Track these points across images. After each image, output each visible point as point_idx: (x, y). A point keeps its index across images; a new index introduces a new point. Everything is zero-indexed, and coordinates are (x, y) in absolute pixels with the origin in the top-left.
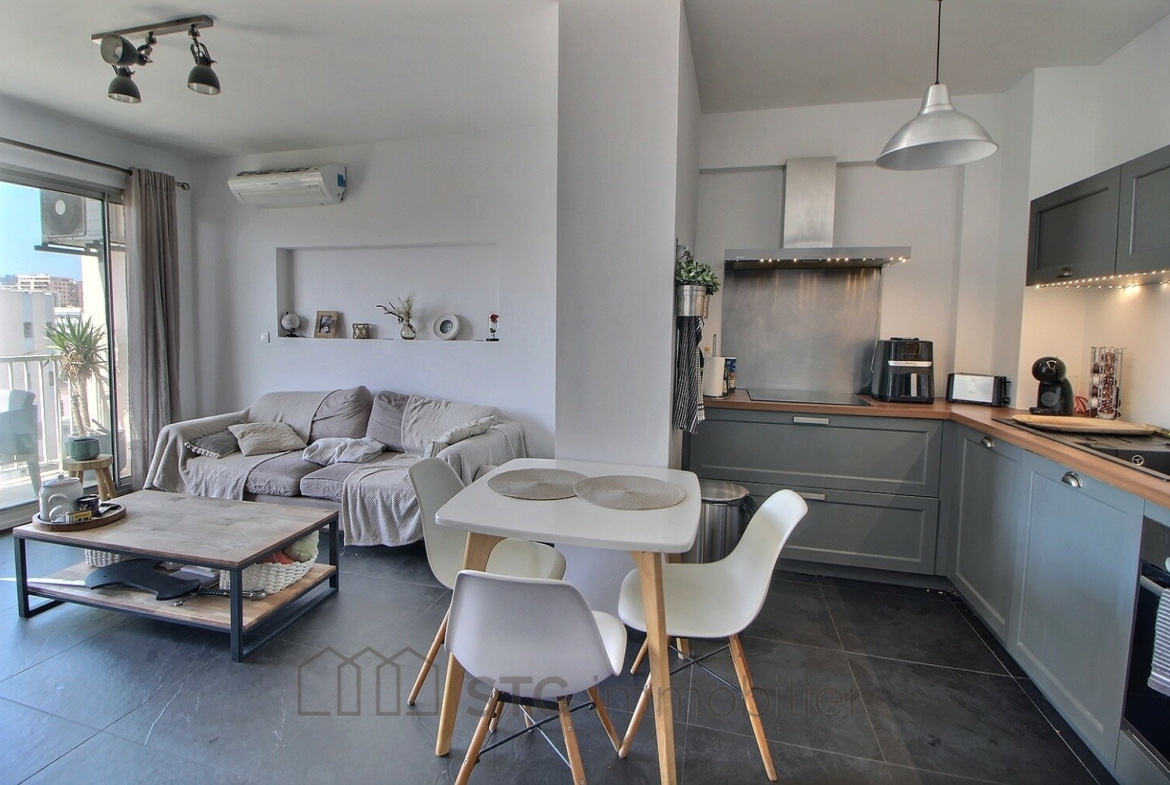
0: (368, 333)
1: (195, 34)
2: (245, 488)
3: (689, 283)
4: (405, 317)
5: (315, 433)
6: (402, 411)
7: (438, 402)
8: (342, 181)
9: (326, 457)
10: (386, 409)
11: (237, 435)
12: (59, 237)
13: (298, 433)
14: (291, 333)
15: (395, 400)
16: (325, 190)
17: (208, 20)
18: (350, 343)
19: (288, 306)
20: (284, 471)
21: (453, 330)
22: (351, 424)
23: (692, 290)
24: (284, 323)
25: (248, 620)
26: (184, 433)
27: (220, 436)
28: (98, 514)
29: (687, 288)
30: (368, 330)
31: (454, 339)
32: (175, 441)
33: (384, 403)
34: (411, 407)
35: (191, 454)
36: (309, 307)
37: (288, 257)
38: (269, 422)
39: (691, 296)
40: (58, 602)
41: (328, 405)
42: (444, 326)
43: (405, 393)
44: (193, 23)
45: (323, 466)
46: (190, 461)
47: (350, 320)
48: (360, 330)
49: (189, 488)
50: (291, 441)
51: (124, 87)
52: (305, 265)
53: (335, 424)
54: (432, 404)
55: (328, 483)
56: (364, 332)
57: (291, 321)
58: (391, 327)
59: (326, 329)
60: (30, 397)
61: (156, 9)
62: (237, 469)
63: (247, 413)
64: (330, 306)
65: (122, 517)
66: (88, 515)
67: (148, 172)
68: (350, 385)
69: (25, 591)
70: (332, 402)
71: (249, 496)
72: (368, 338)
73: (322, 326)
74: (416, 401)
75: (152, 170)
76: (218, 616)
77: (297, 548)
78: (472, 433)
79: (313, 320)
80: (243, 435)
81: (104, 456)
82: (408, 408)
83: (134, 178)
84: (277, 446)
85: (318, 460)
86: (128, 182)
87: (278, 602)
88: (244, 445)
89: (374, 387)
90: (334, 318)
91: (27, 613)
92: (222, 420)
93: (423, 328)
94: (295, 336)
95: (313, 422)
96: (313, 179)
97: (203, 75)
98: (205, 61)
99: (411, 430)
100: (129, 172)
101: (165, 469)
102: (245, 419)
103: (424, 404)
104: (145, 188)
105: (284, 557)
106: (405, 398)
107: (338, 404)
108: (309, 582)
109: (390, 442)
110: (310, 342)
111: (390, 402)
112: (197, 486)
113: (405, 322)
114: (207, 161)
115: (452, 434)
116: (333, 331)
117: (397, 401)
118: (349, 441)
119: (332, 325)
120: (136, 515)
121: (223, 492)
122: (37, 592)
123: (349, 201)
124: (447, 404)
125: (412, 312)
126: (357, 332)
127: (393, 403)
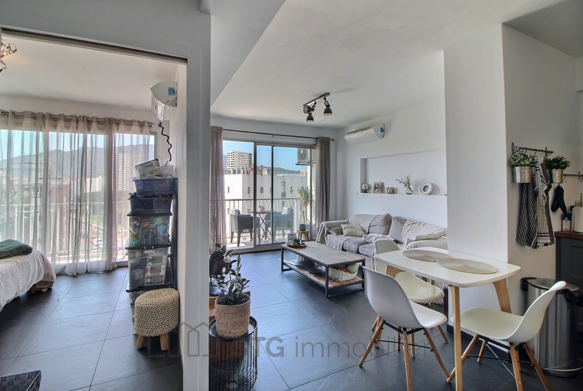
0: (393, 191)
1: (325, 99)
2: (342, 247)
3: (517, 166)
4: (407, 184)
5: (370, 231)
6: (403, 226)
7: (420, 223)
8: (382, 130)
9: (370, 240)
10: (397, 224)
11: (343, 228)
12: (301, 161)
13: (364, 230)
14: (365, 191)
15: (401, 220)
16: (375, 135)
17: (328, 94)
18: (386, 196)
19: (364, 180)
20: (355, 243)
21: (429, 190)
22: (383, 229)
23: (521, 169)
24: (363, 187)
25: (330, 286)
26: (327, 225)
27: (337, 228)
28: (299, 244)
29: (517, 169)
30: (393, 190)
31: (430, 194)
32: (324, 227)
33: (396, 221)
34: (407, 224)
35: (329, 233)
36: (372, 182)
37: (365, 161)
38: (355, 225)
39: (521, 173)
40: (291, 269)
41: (375, 220)
42: (425, 188)
43: (406, 218)
44: (324, 96)
45: (368, 243)
46: (328, 235)
47: (386, 186)
48: (390, 190)
49: (327, 244)
50: (360, 233)
51: (310, 118)
52: (371, 165)
53: (377, 228)
54: (417, 224)
55: (368, 250)
56: (391, 191)
57: (365, 187)
58: (401, 188)
59: (377, 189)
60: (292, 210)
61: (316, 95)
62: (341, 239)
63: (348, 221)
64: (379, 180)
65: (305, 247)
66: (297, 245)
67: (322, 137)
68: (384, 213)
69: (283, 264)
70: (376, 219)
71: (343, 250)
72: (393, 193)
73: (376, 189)
74: (410, 222)
75: (323, 136)
76: (322, 282)
77: (350, 268)
78: (428, 238)
79: (373, 186)
80: (345, 228)
81: (307, 230)
82: (406, 224)
83: (318, 140)
84: (355, 234)
85: (367, 241)
86: (317, 142)
87: (341, 284)
88: (344, 232)
89: (393, 215)
90: (380, 185)
91: (283, 270)
92: (339, 222)
93: (416, 189)
94: (366, 192)
95: (370, 227)
96: (371, 130)
97: (328, 111)
98: (328, 106)
99: (406, 235)
100: (317, 138)
101: (321, 237)
102: (347, 223)
103: (413, 224)
104: (321, 143)
105: (345, 270)
106: (405, 220)
107: (379, 221)
108: (353, 282)
109: (397, 239)
110: (371, 195)
111: (398, 221)
112: (329, 244)
113: (407, 186)
114: (339, 130)
115: (417, 236)
116: (380, 190)
117: (402, 221)
118: (381, 235)
119: (380, 188)
120: (309, 247)
121: (336, 247)
122: (285, 264)
123: (386, 137)
124: (424, 225)
125: (410, 182)
126: (388, 191)
127: (400, 222)
